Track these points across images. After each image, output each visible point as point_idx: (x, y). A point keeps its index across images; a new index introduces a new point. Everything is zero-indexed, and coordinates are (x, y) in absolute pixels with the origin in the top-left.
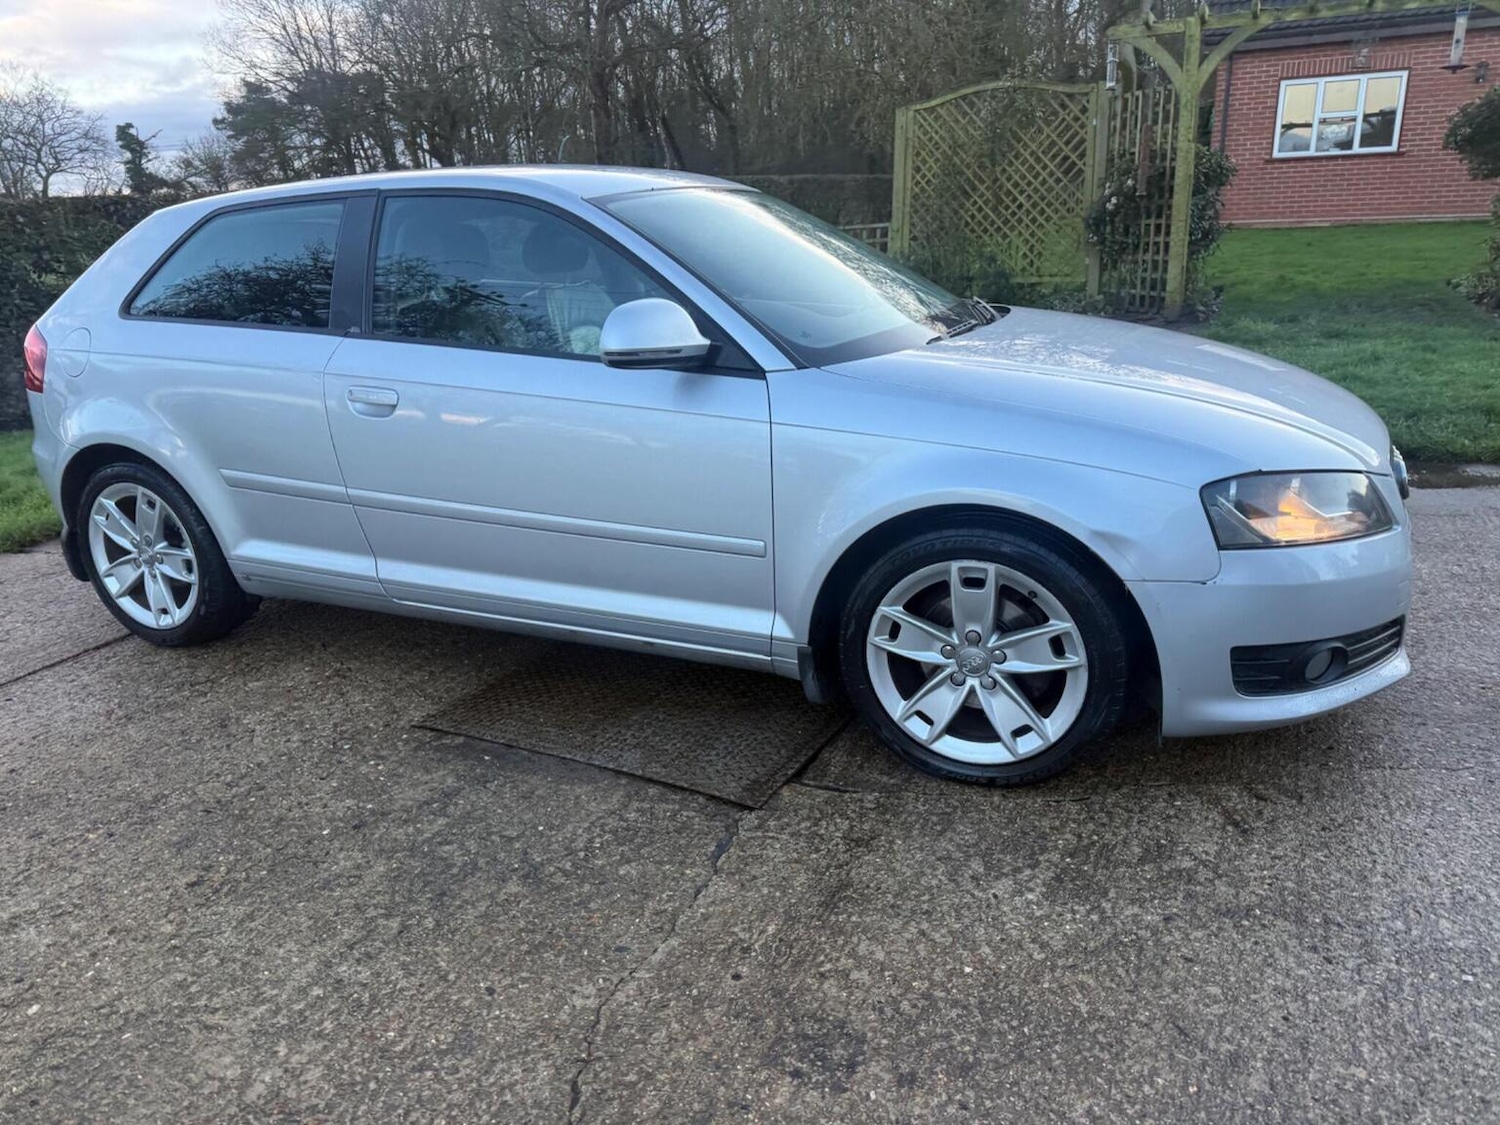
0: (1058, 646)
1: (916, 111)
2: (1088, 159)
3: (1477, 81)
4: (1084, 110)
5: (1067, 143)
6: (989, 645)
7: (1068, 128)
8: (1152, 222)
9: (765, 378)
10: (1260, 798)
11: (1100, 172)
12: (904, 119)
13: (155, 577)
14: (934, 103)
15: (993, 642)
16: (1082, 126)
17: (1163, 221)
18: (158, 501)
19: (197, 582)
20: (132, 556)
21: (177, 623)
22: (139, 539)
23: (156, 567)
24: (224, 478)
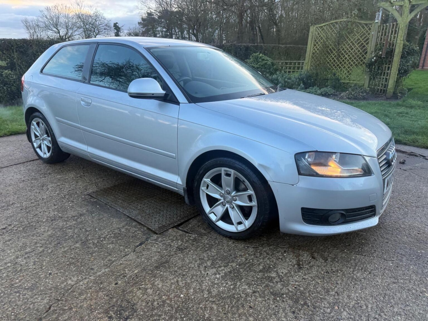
0: (250, 198)
1: (316, 27)
2: (369, 45)
4: (370, 29)
5: (363, 40)
6: (232, 195)
7: (364, 34)
8: (387, 66)
9: (179, 105)
10: (313, 258)
11: (373, 49)
12: (312, 29)
13: (43, 144)
14: (322, 25)
15: (233, 193)
16: (369, 34)
17: (390, 66)
18: (44, 124)
19: (51, 147)
20: (39, 138)
21: (48, 157)
22: (40, 133)
23: (44, 141)
24: (56, 119)
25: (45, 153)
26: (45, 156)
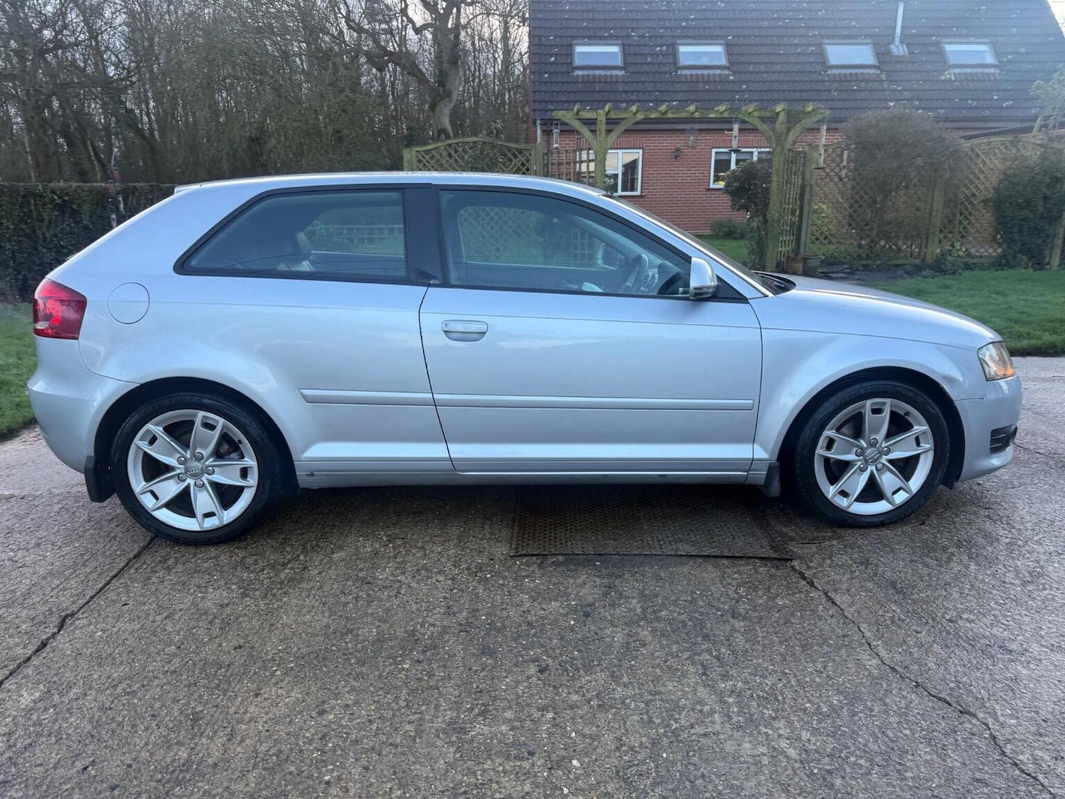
0: (918, 440)
1: (416, 151)
3: (676, 158)
4: (528, 160)
6: (882, 446)
7: (519, 170)
9: (747, 303)
12: (409, 156)
14: (429, 147)
15: (884, 443)
16: (527, 169)
18: (221, 422)
19: (256, 485)
20: (178, 471)
21: (225, 523)
22: (189, 456)
23: (205, 478)
24: (304, 396)
25: (208, 515)
26: (210, 523)
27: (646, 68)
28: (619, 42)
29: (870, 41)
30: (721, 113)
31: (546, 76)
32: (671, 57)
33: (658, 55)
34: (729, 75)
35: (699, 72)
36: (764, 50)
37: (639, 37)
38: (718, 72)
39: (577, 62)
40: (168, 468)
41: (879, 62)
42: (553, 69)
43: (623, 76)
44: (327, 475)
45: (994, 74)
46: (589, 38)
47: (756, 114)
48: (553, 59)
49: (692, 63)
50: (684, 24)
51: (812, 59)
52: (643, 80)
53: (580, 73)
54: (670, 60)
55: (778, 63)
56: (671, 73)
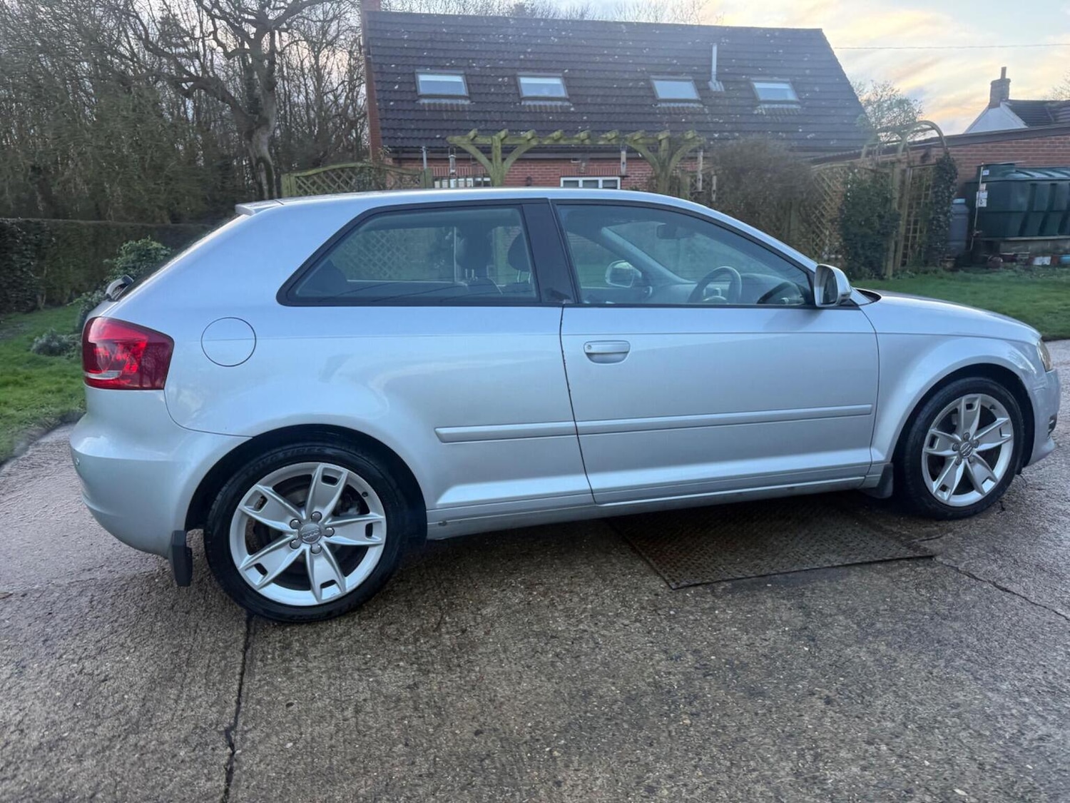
0: (1000, 431)
1: (298, 177)
9: (860, 309)
12: (288, 182)
14: (310, 172)
18: (344, 473)
19: (384, 542)
20: (291, 537)
21: (348, 590)
22: (304, 517)
23: (323, 541)
24: (438, 435)
25: (326, 585)
26: (330, 593)
27: (491, 98)
28: (462, 72)
29: (691, 78)
30: (609, 140)
31: (392, 103)
32: (514, 88)
33: (500, 86)
34: (570, 107)
35: (542, 103)
36: (598, 83)
37: (480, 67)
38: (559, 103)
39: (422, 91)
40: (280, 534)
41: (701, 97)
42: (398, 97)
43: (469, 105)
44: (460, 522)
45: (796, 109)
46: (431, 67)
47: (641, 141)
48: (396, 87)
49: (534, 94)
50: (522, 57)
51: (642, 93)
52: (489, 109)
53: (426, 101)
54: (513, 90)
55: (613, 96)
56: (515, 104)
